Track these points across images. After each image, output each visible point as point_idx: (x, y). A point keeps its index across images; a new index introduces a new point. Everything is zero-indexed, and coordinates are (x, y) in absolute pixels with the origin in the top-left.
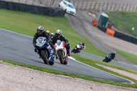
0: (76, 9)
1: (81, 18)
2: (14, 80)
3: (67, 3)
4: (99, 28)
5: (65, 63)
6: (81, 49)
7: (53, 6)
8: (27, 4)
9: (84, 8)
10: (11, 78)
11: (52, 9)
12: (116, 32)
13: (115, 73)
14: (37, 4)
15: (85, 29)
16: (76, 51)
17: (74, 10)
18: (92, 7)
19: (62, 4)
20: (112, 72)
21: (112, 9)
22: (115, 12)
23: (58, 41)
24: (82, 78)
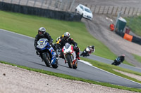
0: (93, 14)
1: (98, 22)
2: (29, 86)
3: (84, 7)
4: (117, 33)
5: (75, 67)
6: (90, 52)
7: (69, 11)
8: (43, 8)
9: (101, 12)
10: (25, 83)
11: (68, 13)
12: (134, 37)
13: (133, 79)
14: (52, 8)
15: (102, 34)
16: (86, 54)
17: (90, 15)
18: (110, 12)
19: (78, 8)
20: (130, 78)
21: (130, 14)
22: (133, 17)
23: (67, 44)
24: (99, 84)
